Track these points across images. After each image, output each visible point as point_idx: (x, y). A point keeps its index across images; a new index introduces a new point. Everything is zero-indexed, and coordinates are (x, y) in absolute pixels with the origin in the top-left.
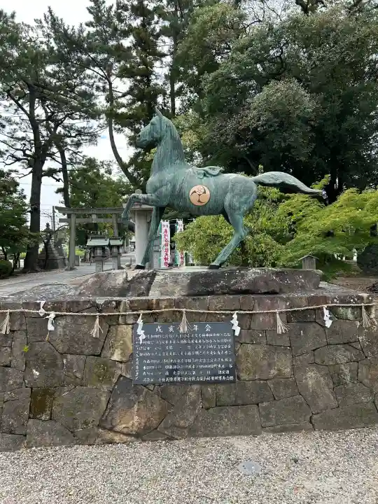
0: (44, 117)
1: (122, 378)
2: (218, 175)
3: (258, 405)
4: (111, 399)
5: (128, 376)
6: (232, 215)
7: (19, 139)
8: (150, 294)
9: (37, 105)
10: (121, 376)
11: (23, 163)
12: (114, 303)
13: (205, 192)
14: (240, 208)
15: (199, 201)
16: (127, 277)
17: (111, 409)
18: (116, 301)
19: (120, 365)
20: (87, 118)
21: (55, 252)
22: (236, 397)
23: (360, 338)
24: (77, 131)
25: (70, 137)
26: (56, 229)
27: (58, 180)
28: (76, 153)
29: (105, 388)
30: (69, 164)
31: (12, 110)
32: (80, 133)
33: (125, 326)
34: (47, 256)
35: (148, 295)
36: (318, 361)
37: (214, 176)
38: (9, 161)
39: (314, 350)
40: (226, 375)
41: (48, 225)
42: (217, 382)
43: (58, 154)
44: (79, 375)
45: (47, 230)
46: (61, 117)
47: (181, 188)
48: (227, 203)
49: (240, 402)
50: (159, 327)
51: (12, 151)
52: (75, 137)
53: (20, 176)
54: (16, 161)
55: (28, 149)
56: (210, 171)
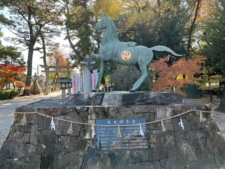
0: (35, 23)
1: (90, 148)
2: (134, 46)
3: (159, 161)
4: (85, 160)
5: (94, 147)
6: (141, 65)
7: (22, 33)
8: (103, 104)
9: (31, 17)
10: (90, 147)
11: (24, 44)
12: (86, 109)
13: (129, 54)
14: (145, 62)
15: (126, 58)
16: (89, 96)
17: (85, 165)
18: (86, 108)
19: (89, 141)
20: (56, 25)
21: (39, 86)
22: (149, 157)
23: (207, 126)
24: (51, 30)
25: (48, 32)
26: (39, 75)
27: (41, 52)
28: (50, 41)
29: (81, 153)
30: (46, 45)
31: (19, 19)
32: (52, 31)
33: (91, 121)
34: (35, 88)
35: (102, 105)
36: (188, 138)
37: (133, 46)
38: (17, 43)
39: (185, 132)
40: (143, 146)
41: (35, 73)
42: (138, 149)
43: (41, 41)
44: (67, 147)
45: (35, 76)
46: (43, 23)
47: (117, 52)
48: (139, 60)
49: (151, 159)
50: (109, 121)
51: (19, 38)
52: (50, 33)
53: (22, 50)
54: (20, 43)
55: (27, 37)
56: (131, 44)
